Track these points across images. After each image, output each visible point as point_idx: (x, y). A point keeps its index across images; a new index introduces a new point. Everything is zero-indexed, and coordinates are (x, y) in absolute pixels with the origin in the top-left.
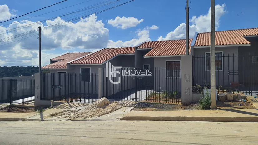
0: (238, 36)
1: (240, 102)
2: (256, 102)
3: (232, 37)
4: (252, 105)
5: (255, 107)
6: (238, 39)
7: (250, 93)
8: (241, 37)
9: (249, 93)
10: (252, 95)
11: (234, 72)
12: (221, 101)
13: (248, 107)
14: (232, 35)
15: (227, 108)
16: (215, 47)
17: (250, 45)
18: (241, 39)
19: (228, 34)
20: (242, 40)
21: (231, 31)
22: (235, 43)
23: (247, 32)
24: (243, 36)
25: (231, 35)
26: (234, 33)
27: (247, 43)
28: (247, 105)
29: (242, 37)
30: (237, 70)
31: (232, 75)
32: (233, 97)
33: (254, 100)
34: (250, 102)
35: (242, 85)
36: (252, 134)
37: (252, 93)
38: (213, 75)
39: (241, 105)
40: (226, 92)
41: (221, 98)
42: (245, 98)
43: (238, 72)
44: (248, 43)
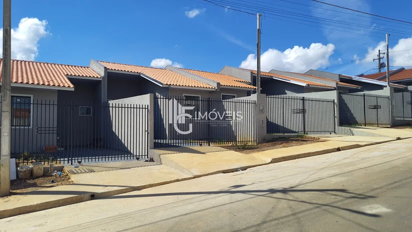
0: (59, 74)
1: (53, 177)
2: (75, 173)
3: (49, 74)
4: (69, 178)
5: (73, 181)
6: (58, 78)
7: (70, 161)
8: (63, 75)
9: (68, 160)
10: (72, 164)
11: (47, 129)
12: (21, 179)
13: (63, 182)
14: (50, 71)
15: (30, 190)
16: (12, 85)
17: (73, 90)
18: (62, 79)
19: (44, 68)
20: (64, 82)
21: (49, 64)
22: (52, 84)
23: (72, 70)
24: (65, 75)
25: (47, 71)
26: (54, 69)
27: (69, 87)
28: (63, 180)
29: (64, 77)
30: (55, 125)
31: (43, 135)
32: (43, 170)
33: (74, 170)
34: (67, 175)
35: (62, 149)
36: (58, 226)
37: (72, 160)
38: (6, 134)
39: (53, 182)
40: (32, 162)
41: (22, 174)
42: (61, 169)
43: (56, 129)
44: (72, 86)
